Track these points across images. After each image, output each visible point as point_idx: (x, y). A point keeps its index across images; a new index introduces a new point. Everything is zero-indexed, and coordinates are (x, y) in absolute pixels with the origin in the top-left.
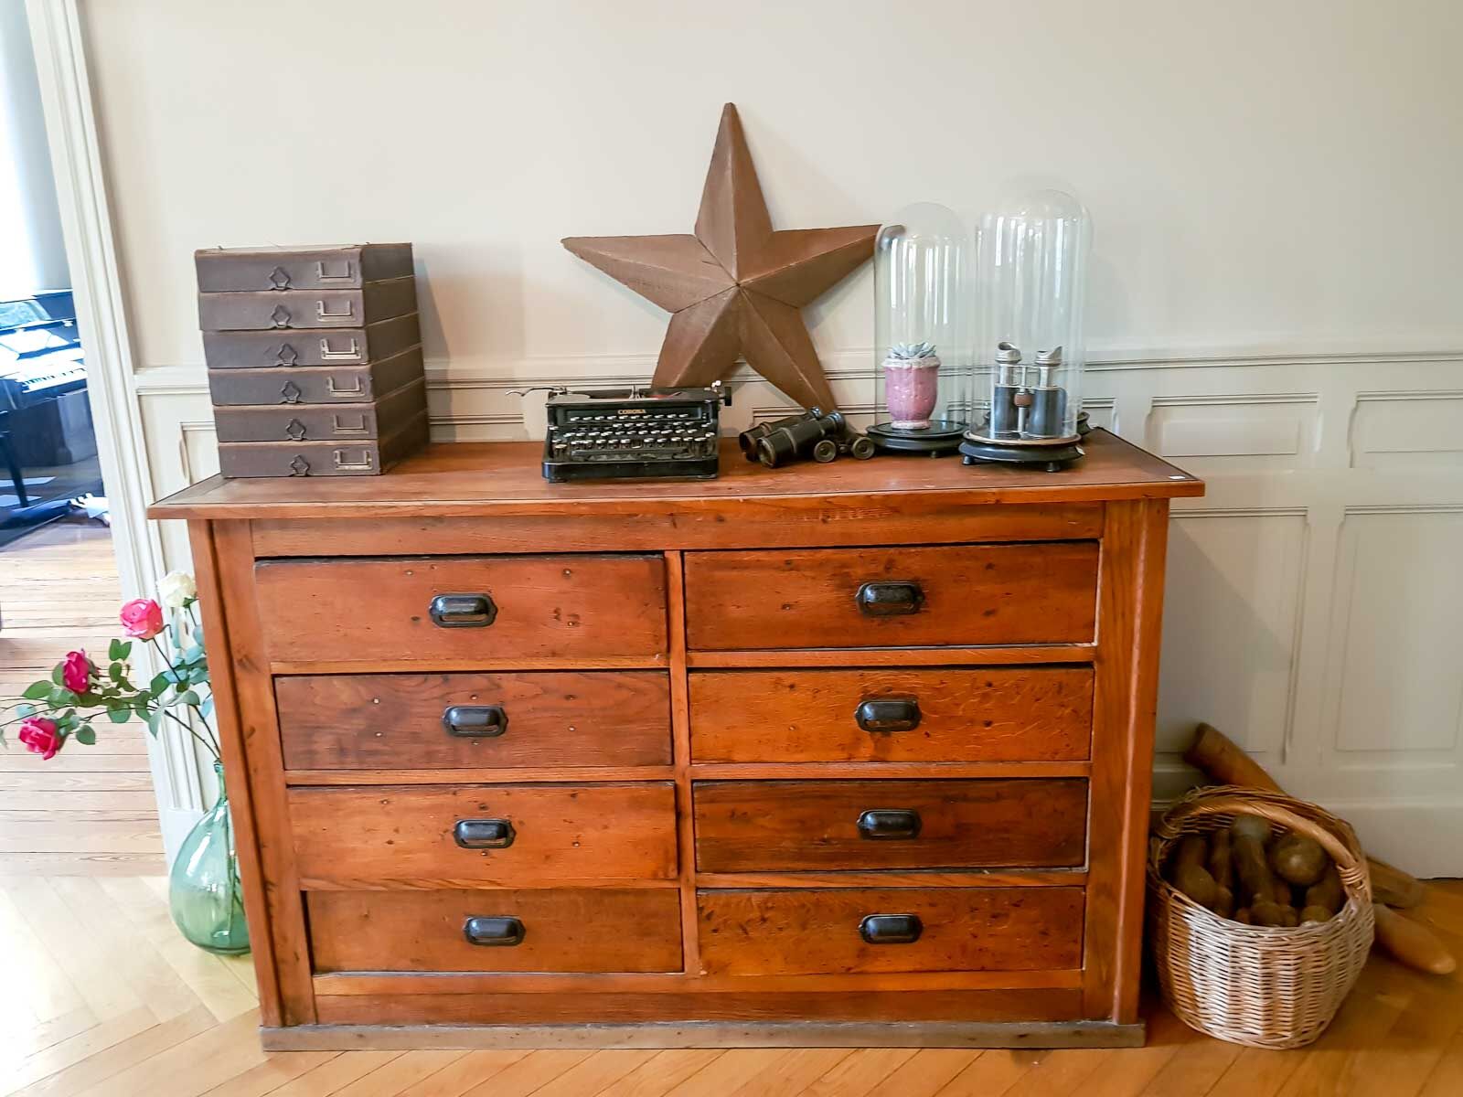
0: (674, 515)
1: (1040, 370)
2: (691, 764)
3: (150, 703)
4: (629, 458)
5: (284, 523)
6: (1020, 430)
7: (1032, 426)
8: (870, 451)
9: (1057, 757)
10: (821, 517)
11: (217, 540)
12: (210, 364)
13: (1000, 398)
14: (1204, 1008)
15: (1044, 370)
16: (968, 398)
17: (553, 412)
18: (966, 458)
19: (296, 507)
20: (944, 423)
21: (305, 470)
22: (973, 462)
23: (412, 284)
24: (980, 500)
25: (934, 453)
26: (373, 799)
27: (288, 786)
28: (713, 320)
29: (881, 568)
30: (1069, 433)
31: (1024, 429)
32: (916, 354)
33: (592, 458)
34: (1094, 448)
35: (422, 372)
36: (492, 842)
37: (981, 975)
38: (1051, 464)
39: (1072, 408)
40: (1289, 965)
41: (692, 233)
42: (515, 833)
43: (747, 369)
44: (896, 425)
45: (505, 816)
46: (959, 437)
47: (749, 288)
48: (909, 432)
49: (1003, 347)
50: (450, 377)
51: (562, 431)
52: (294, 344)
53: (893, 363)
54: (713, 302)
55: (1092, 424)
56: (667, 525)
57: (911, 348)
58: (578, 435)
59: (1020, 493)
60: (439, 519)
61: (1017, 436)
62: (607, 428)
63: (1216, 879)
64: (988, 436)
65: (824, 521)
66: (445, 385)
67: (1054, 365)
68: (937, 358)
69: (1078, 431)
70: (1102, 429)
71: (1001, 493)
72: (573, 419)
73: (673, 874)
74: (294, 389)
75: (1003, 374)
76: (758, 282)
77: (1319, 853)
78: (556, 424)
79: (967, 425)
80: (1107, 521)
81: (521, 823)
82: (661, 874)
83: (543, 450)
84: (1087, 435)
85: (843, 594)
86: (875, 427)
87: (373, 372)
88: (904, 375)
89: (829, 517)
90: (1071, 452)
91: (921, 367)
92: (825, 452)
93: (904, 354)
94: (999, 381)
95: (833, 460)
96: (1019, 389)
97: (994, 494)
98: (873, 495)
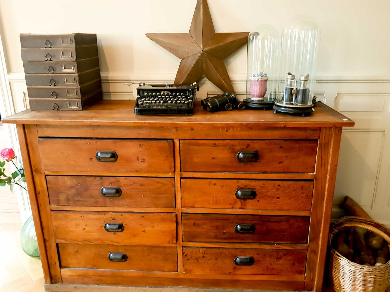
0: (177, 127)
1: (301, 82)
2: (181, 208)
3: (11, 181)
4: (164, 107)
5: (48, 126)
6: (293, 102)
7: (298, 101)
8: (244, 108)
9: (300, 209)
10: (226, 130)
11: (26, 131)
12: (25, 72)
13: (287, 91)
14: (343, 288)
15: (303, 82)
16: (277, 91)
17: (139, 91)
18: (275, 111)
19: (51, 121)
20: (269, 99)
21: (57, 108)
22: (278, 112)
23: (96, 47)
24: (279, 126)
25: (265, 109)
26: (78, 215)
27: (51, 210)
28: (194, 62)
29: (245, 147)
30: (310, 104)
31: (295, 102)
32: (260, 75)
33: (151, 107)
34: (317, 108)
35: (100, 76)
36: (117, 230)
37: (272, 276)
38: (303, 114)
39: (311, 95)
40: (372, 277)
41: (188, 32)
42: (124, 228)
44: (253, 99)
45: (121, 222)
46: (273, 104)
47: (206, 52)
48: (257, 102)
49: (289, 74)
50: (109, 78)
51: (141, 98)
52: (53, 66)
53: (253, 78)
54: (195, 56)
55: (317, 100)
56: (174, 130)
57: (259, 73)
58: (147, 99)
59: (292, 124)
60: (99, 126)
61: (292, 104)
62: (157, 97)
63: (349, 247)
64: (283, 104)
65: (227, 131)
66: (108, 81)
67: (306, 81)
68: (267, 77)
69: (313, 103)
70: (320, 102)
71: (286, 124)
72: (145, 94)
73: (175, 242)
74: (53, 81)
75: (289, 83)
76: (209, 50)
77: (382, 240)
78: (140, 95)
79: (276, 100)
80: (321, 133)
81: (126, 225)
82: (171, 242)
83: (135, 104)
84: (316, 104)
85: (232, 155)
86: (246, 99)
87: (80, 76)
88: (256, 82)
89: (228, 130)
90: (310, 110)
91: (262, 80)
92: (229, 107)
93: (256, 75)
94: (287, 85)
95: (232, 110)
96: (294, 88)
97: (284, 124)
98: (243, 123)
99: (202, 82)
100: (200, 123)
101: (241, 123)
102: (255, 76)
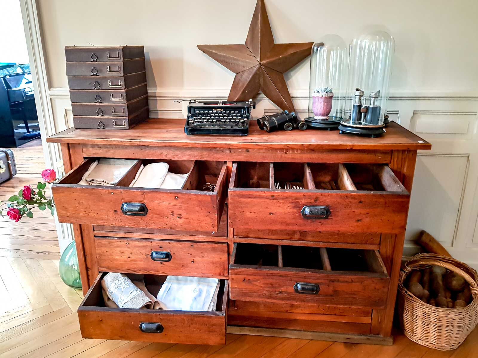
0: (231, 148)
1: (371, 99)
2: (234, 237)
3: (52, 204)
4: (216, 127)
5: (94, 145)
6: (362, 121)
7: (367, 120)
9: (368, 243)
10: (284, 152)
11: (71, 150)
12: (70, 88)
13: (355, 109)
14: (416, 334)
15: (373, 99)
16: (343, 109)
17: (190, 109)
18: (341, 131)
19: (98, 140)
20: (334, 118)
21: (103, 126)
22: (343, 133)
23: (144, 60)
24: (345, 148)
25: (329, 129)
26: (123, 242)
27: (95, 236)
28: (251, 77)
30: (381, 123)
31: (364, 121)
32: (324, 91)
33: (203, 126)
34: (390, 129)
35: (147, 93)
36: (164, 260)
37: (335, 317)
38: (373, 135)
39: (383, 113)
40: (449, 322)
41: (244, 44)
42: (172, 257)
43: (262, 95)
44: (315, 118)
45: (168, 251)
46: (339, 123)
47: (264, 65)
48: (320, 121)
49: (357, 90)
50: (157, 95)
51: (192, 116)
52: (99, 81)
53: (316, 95)
54: (251, 70)
55: (390, 119)
56: (228, 152)
57: (323, 89)
58: (198, 118)
59: (360, 146)
60: (147, 146)
61: (361, 124)
62: (209, 116)
63: (424, 287)
64: (350, 123)
66: (155, 98)
67: (376, 97)
68: (333, 93)
69: (384, 123)
70: (394, 122)
71: (353, 146)
72: (197, 112)
73: (226, 274)
74: (99, 97)
75: (357, 100)
76: (268, 63)
77: (463, 280)
78: (191, 114)
79: (343, 119)
80: (393, 157)
81: (174, 253)
82: (222, 274)
83: (185, 123)
84: (388, 124)
86: (308, 118)
87: (127, 92)
88: (320, 99)
89: (287, 152)
90: (381, 131)
91: (326, 96)
92: (288, 127)
93: (320, 91)
94: (355, 103)
95: (292, 130)
96: (362, 106)
97: (350, 145)
98: (304, 144)
100: (256, 144)
101: (302, 145)
102: (318, 92)
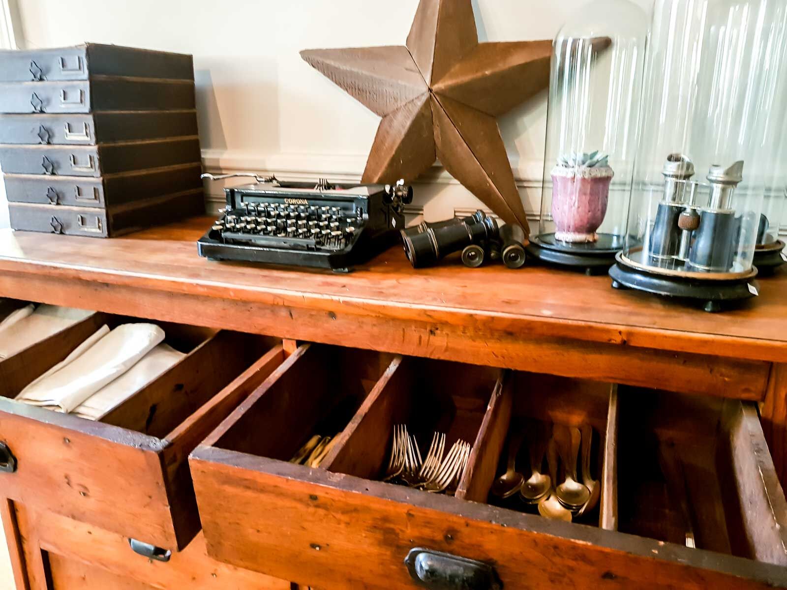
1: (712, 189)
6: (680, 257)
7: (695, 253)
8: (521, 261)
10: (428, 328)
13: (661, 217)
15: (717, 189)
17: (232, 196)
18: (614, 283)
21: (60, 228)
24: (604, 338)
25: (588, 270)
28: (408, 123)
30: (741, 266)
31: (687, 255)
32: (584, 163)
35: (198, 159)
38: (711, 303)
41: (404, 44)
47: (441, 94)
49: (672, 158)
52: (47, 125)
53: (559, 172)
54: (410, 106)
56: (284, 314)
57: (580, 157)
59: (654, 337)
65: (432, 332)
66: (219, 171)
67: (730, 183)
71: (630, 334)
74: (49, 163)
75: (670, 190)
76: (452, 89)
78: (233, 207)
86: (541, 236)
87: (101, 152)
88: (569, 184)
89: (437, 329)
90: (739, 291)
91: (586, 177)
92: (473, 257)
93: (571, 163)
94: (664, 198)
95: (481, 266)
96: (685, 209)
97: (620, 333)
98: (476, 315)
99: (440, 181)
100: (345, 302)
101: (471, 315)
102: (566, 165)
